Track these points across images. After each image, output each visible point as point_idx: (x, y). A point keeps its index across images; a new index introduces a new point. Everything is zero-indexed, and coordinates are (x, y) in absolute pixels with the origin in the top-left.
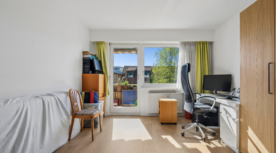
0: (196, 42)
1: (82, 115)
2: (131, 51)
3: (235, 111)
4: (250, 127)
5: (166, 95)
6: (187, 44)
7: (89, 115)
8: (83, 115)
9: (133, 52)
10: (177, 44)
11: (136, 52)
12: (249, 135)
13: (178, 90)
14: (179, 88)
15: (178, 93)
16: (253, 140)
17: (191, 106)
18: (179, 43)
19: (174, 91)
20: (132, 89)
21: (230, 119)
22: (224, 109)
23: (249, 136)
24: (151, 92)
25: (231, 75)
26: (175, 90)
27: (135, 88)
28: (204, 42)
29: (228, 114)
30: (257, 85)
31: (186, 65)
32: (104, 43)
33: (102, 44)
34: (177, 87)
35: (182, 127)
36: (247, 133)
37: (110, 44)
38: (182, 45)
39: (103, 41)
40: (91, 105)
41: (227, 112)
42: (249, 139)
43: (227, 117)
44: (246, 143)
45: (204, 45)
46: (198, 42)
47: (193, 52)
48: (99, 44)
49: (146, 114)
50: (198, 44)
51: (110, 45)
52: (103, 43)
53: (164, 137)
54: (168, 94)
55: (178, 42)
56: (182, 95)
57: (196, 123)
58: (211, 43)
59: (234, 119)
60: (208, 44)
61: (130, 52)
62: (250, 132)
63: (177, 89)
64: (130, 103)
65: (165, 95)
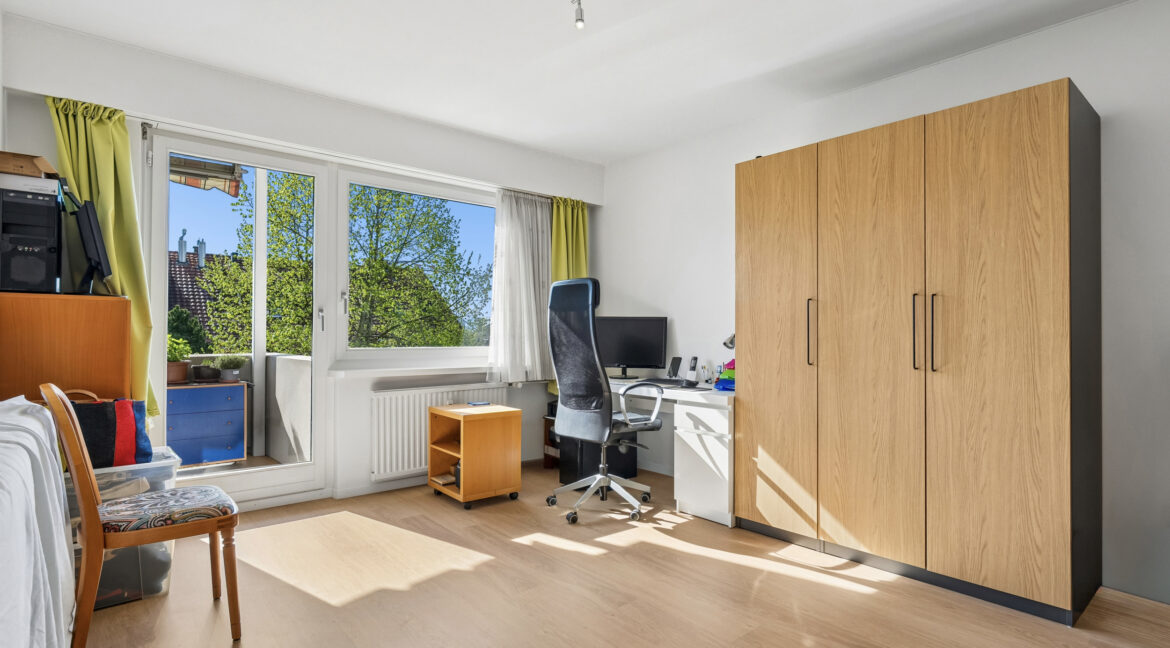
0: (552, 199)
1: (165, 521)
2: (206, 177)
3: (724, 415)
4: (764, 447)
5: (450, 395)
6: (525, 199)
7: (210, 516)
8: (174, 522)
9: (210, 182)
10: (491, 194)
11: (234, 184)
12: (759, 467)
13: (494, 371)
14: (499, 365)
15: (493, 384)
16: (770, 477)
17: (599, 420)
18: (495, 190)
19: (480, 377)
20: (217, 382)
21: (709, 440)
22: (689, 415)
23: (758, 470)
24: (383, 385)
25: (664, 320)
26: (485, 374)
27: (236, 372)
28: (578, 202)
29: (700, 427)
30: (778, 348)
31: (586, 286)
32: (116, 118)
33: (101, 120)
34: (491, 360)
35: (548, 500)
36: (755, 463)
37: (148, 130)
38: (507, 200)
39: (113, 106)
40: (119, 475)
41: (698, 422)
42: (759, 478)
43: (699, 436)
44: (751, 491)
45: (576, 211)
46: (561, 199)
47: (543, 232)
48: (80, 119)
49: (363, 488)
50: (558, 207)
51: (144, 133)
52: (109, 118)
53: (526, 540)
54: (459, 391)
55: (492, 188)
56: (505, 390)
57: (599, 477)
58: (593, 209)
59: (720, 438)
60: (586, 212)
61: (191, 180)
62: (764, 460)
63: (491, 368)
64: (206, 452)
65: (445, 395)
